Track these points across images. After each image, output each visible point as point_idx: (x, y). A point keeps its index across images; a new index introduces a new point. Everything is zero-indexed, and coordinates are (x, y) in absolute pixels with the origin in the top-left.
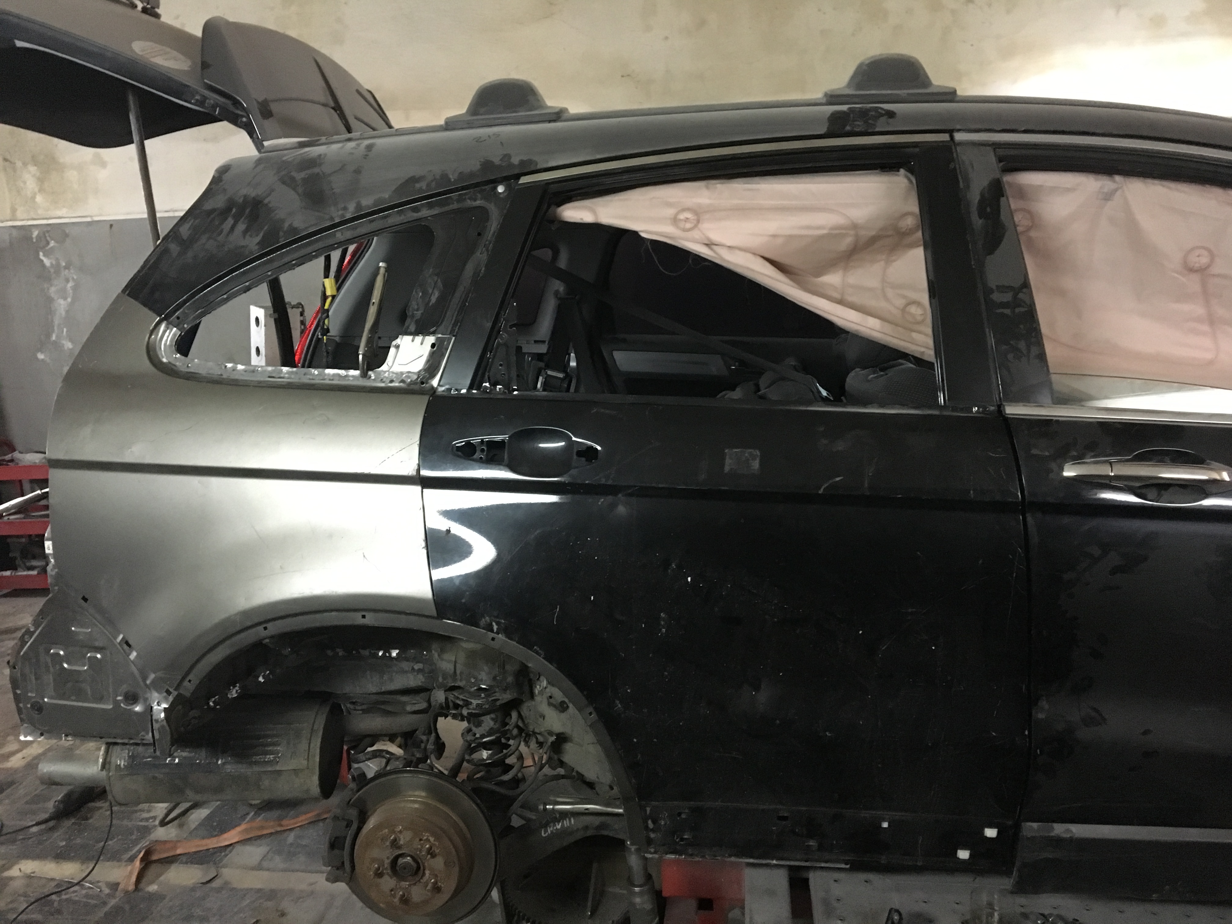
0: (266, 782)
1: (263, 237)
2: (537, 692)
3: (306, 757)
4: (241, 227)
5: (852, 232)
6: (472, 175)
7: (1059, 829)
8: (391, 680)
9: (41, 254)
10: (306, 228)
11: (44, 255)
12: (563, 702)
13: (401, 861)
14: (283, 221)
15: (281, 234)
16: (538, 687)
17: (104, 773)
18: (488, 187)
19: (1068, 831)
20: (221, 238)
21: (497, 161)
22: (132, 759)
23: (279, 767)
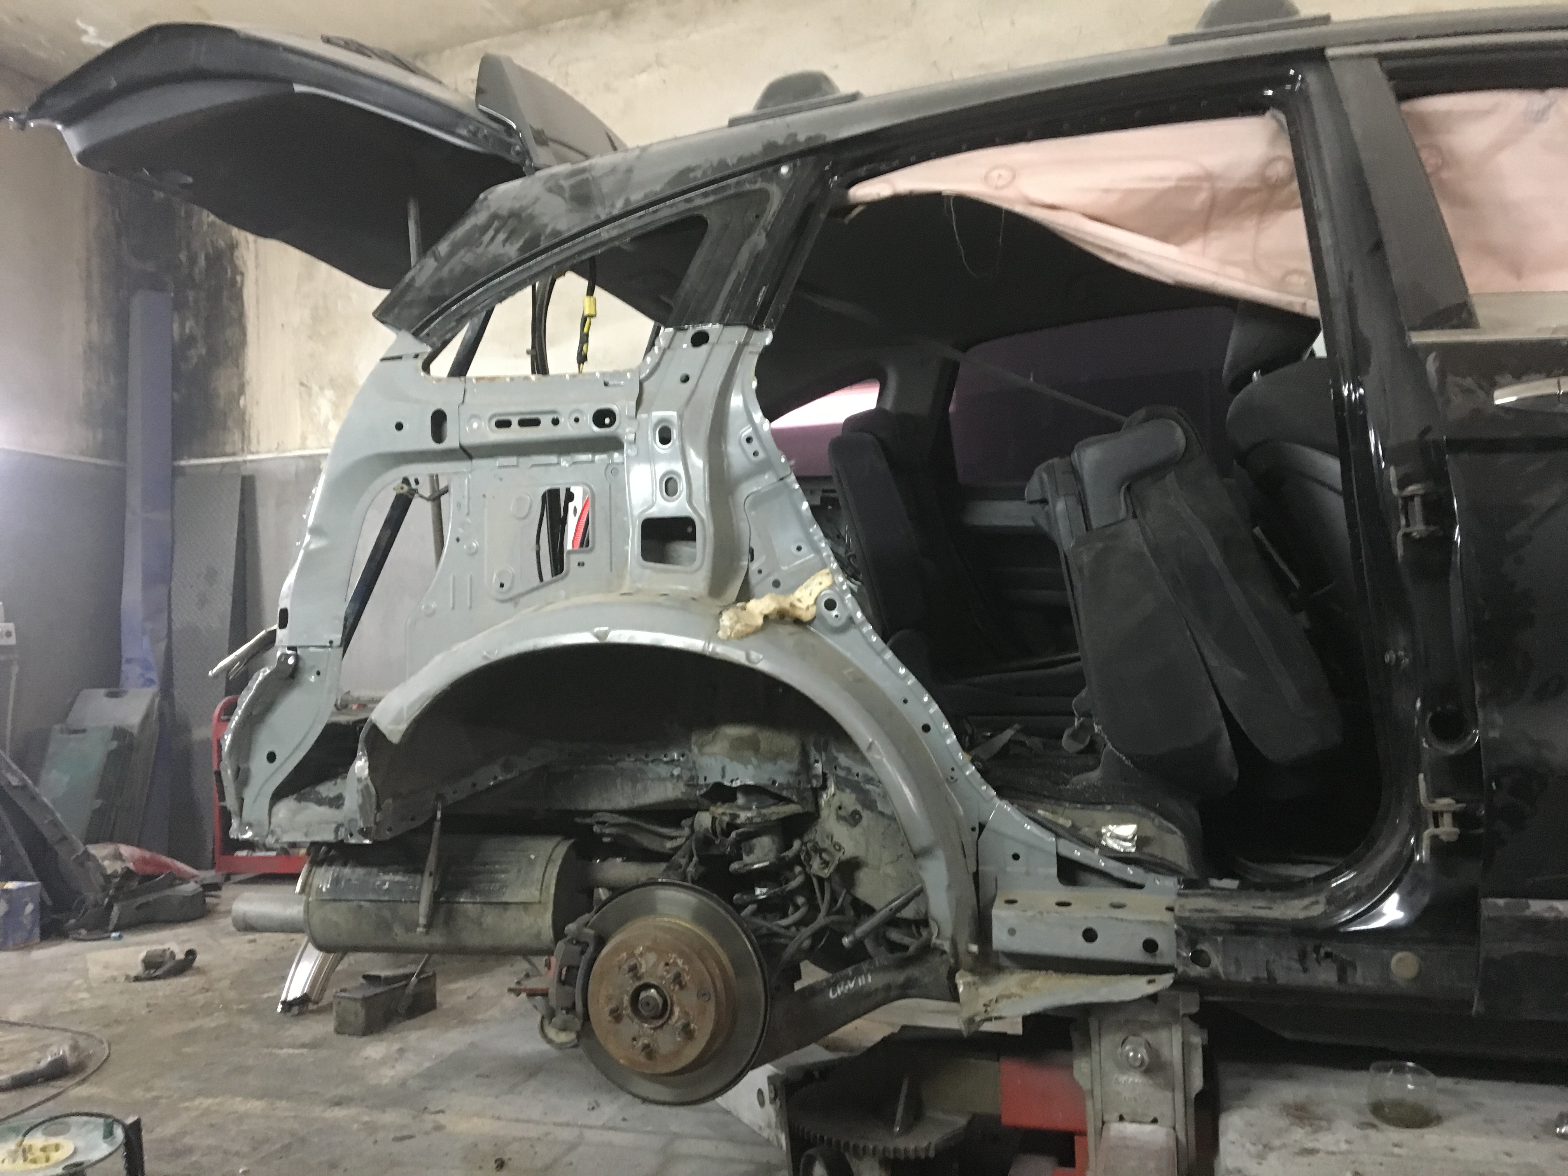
0: (489, 919)
1: (524, 243)
2: (823, 803)
3: (539, 887)
4: (502, 236)
5: (1206, 185)
6: (753, 157)
7: (1537, 907)
8: (645, 790)
12: (855, 813)
13: (643, 995)
14: (546, 226)
16: (825, 796)
18: (770, 170)
19: (1552, 909)
20: (480, 250)
21: (781, 141)
22: (336, 881)
23: (505, 899)
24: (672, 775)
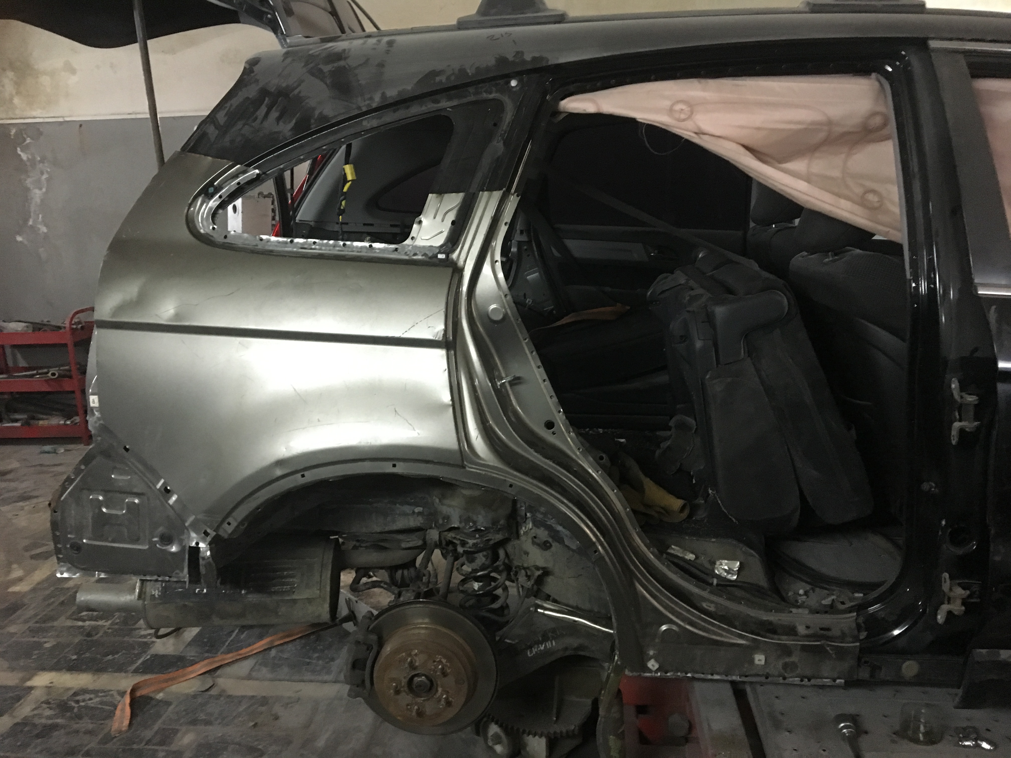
0: (283, 609)
1: (296, 123)
2: (522, 533)
3: (319, 588)
4: (274, 114)
5: (826, 128)
6: (487, 69)
8: (394, 521)
9: (19, 149)
10: (335, 116)
11: (22, 151)
12: (546, 542)
14: (314, 109)
15: (312, 121)
16: (524, 528)
17: (141, 602)
18: (501, 82)
20: (256, 124)
21: (510, 57)
23: (295, 597)
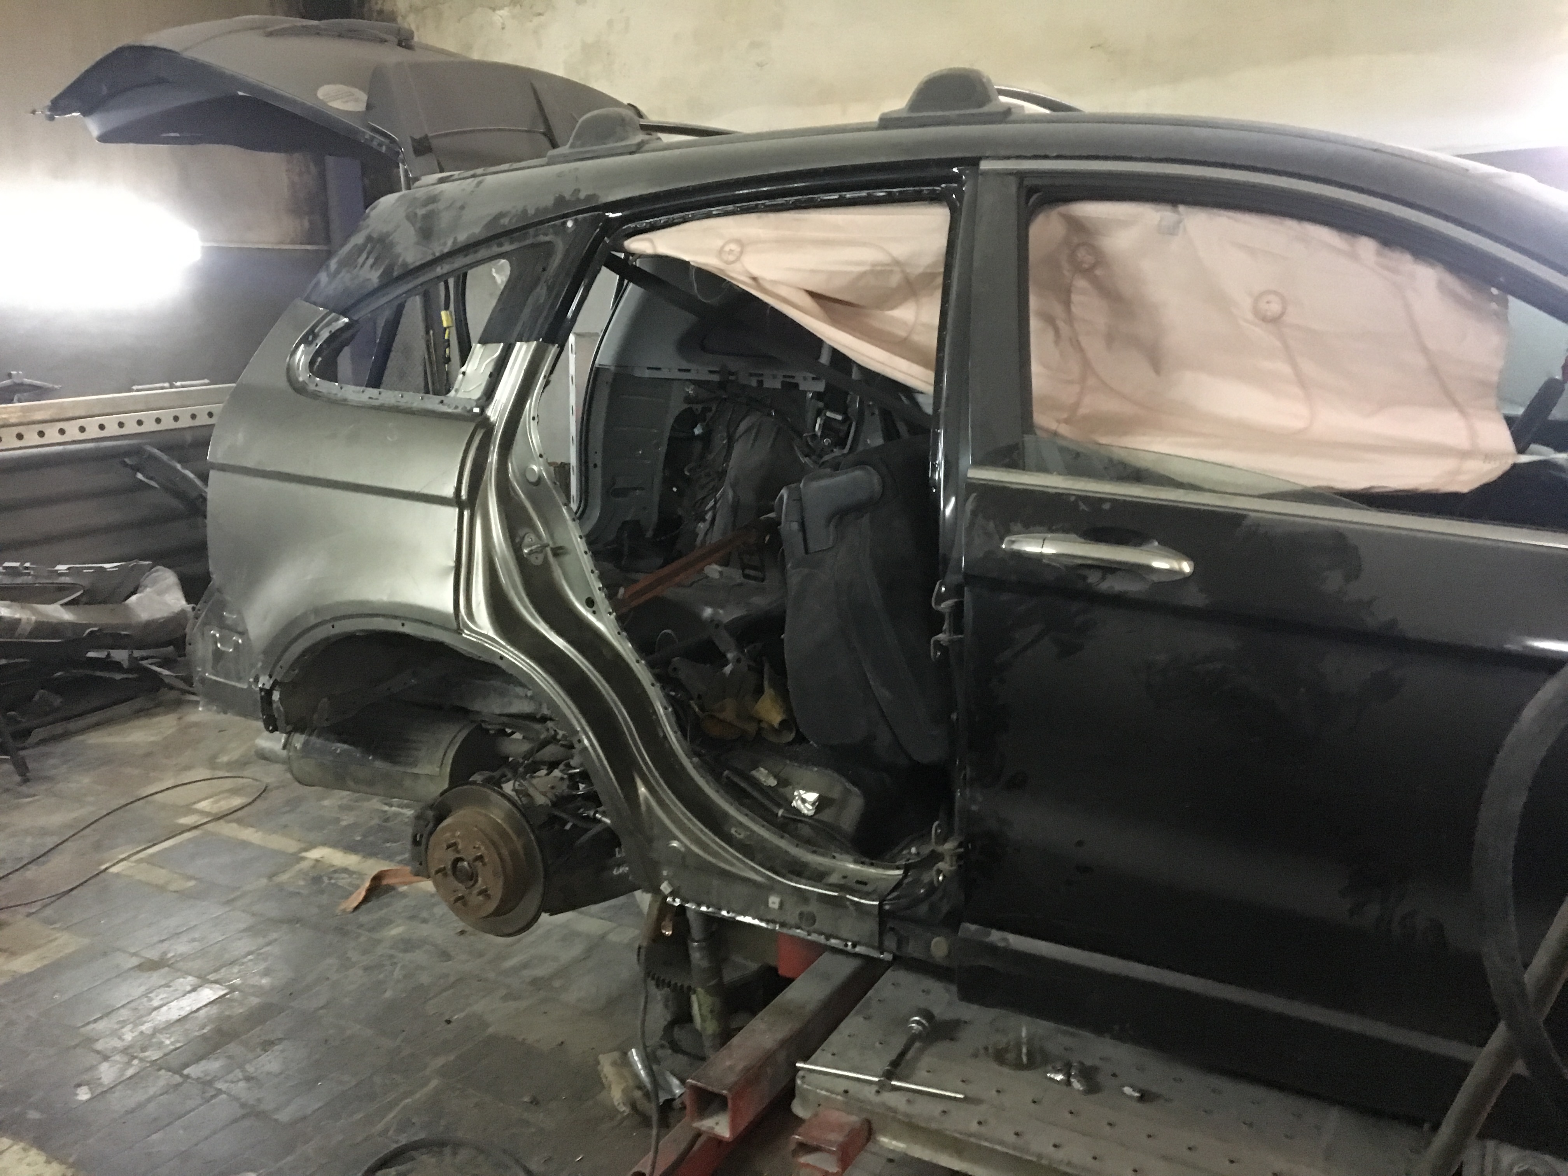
0: (408, 783)
1: (384, 271)
3: (437, 765)
4: (371, 261)
5: (897, 269)
6: (546, 210)
7: (996, 936)
9: (494, 270)
10: (415, 263)
11: (497, 272)
13: (460, 864)
14: (399, 255)
15: (396, 268)
17: (285, 752)
18: (560, 222)
19: (1005, 940)
21: (567, 196)
22: (305, 744)
23: (415, 770)
24: (526, 695)
